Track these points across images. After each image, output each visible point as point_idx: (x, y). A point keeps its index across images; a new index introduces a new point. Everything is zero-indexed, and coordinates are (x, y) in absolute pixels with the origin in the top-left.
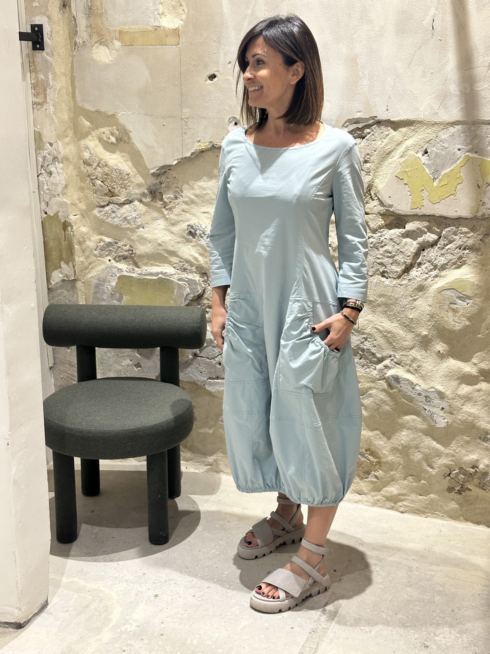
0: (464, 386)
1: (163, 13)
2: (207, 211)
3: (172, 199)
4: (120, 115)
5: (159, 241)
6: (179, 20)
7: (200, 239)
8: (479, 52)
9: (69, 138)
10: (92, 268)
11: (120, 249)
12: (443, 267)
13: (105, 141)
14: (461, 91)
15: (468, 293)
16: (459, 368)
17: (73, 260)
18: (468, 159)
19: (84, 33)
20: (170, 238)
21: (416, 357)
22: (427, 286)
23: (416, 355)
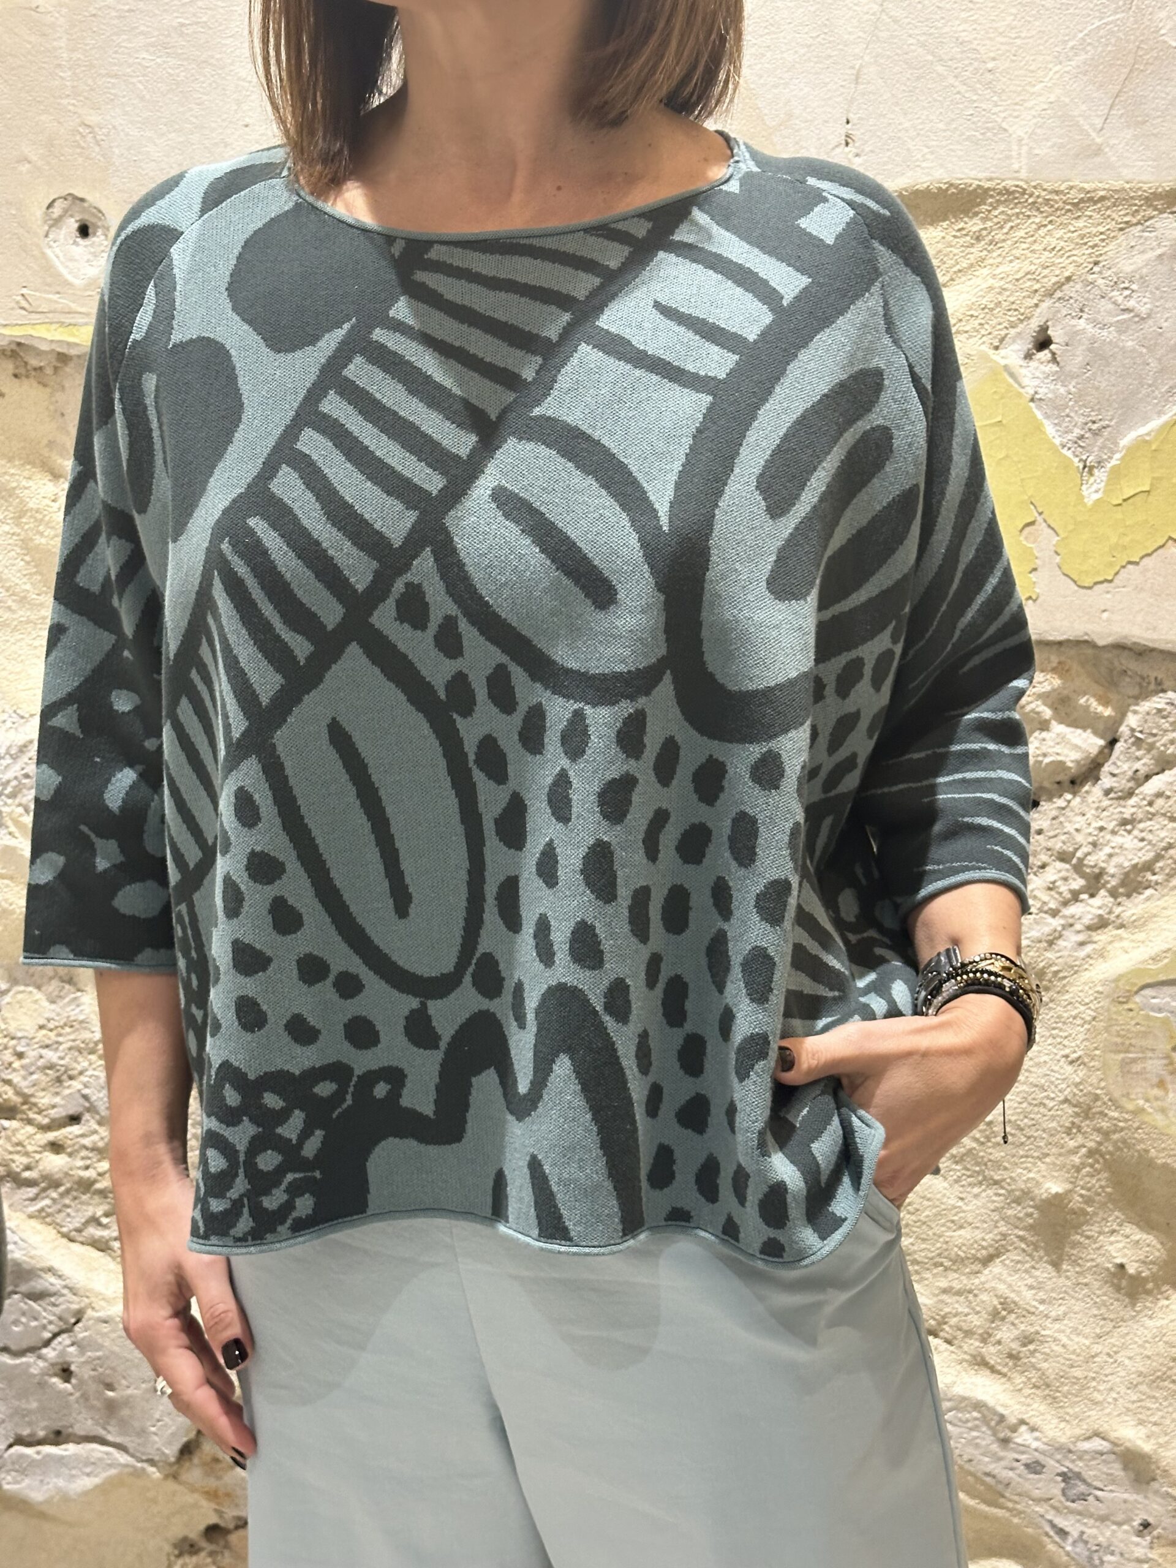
12: (1133, 883)
21: (1012, 1295)
22: (1056, 973)
23: (1010, 1286)
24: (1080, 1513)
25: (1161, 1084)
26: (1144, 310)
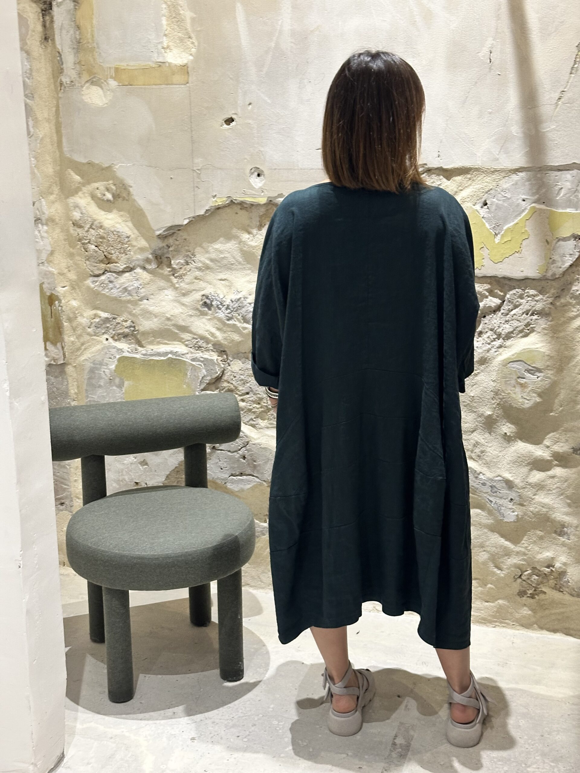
0: (535, 472)
1: (168, 47)
2: (225, 278)
3: (182, 265)
4: (117, 167)
5: (167, 315)
6: (187, 55)
7: (218, 311)
8: (544, 88)
9: (55, 196)
10: (85, 349)
11: (119, 326)
12: (508, 336)
13: (99, 199)
14: (524, 133)
15: (538, 365)
16: (530, 452)
17: (62, 341)
18: (534, 211)
19: (72, 71)
20: (181, 310)
21: (479, 441)
22: (489, 359)
23: (478, 438)
24: (495, 496)
25: (514, 387)
26: (509, 197)
